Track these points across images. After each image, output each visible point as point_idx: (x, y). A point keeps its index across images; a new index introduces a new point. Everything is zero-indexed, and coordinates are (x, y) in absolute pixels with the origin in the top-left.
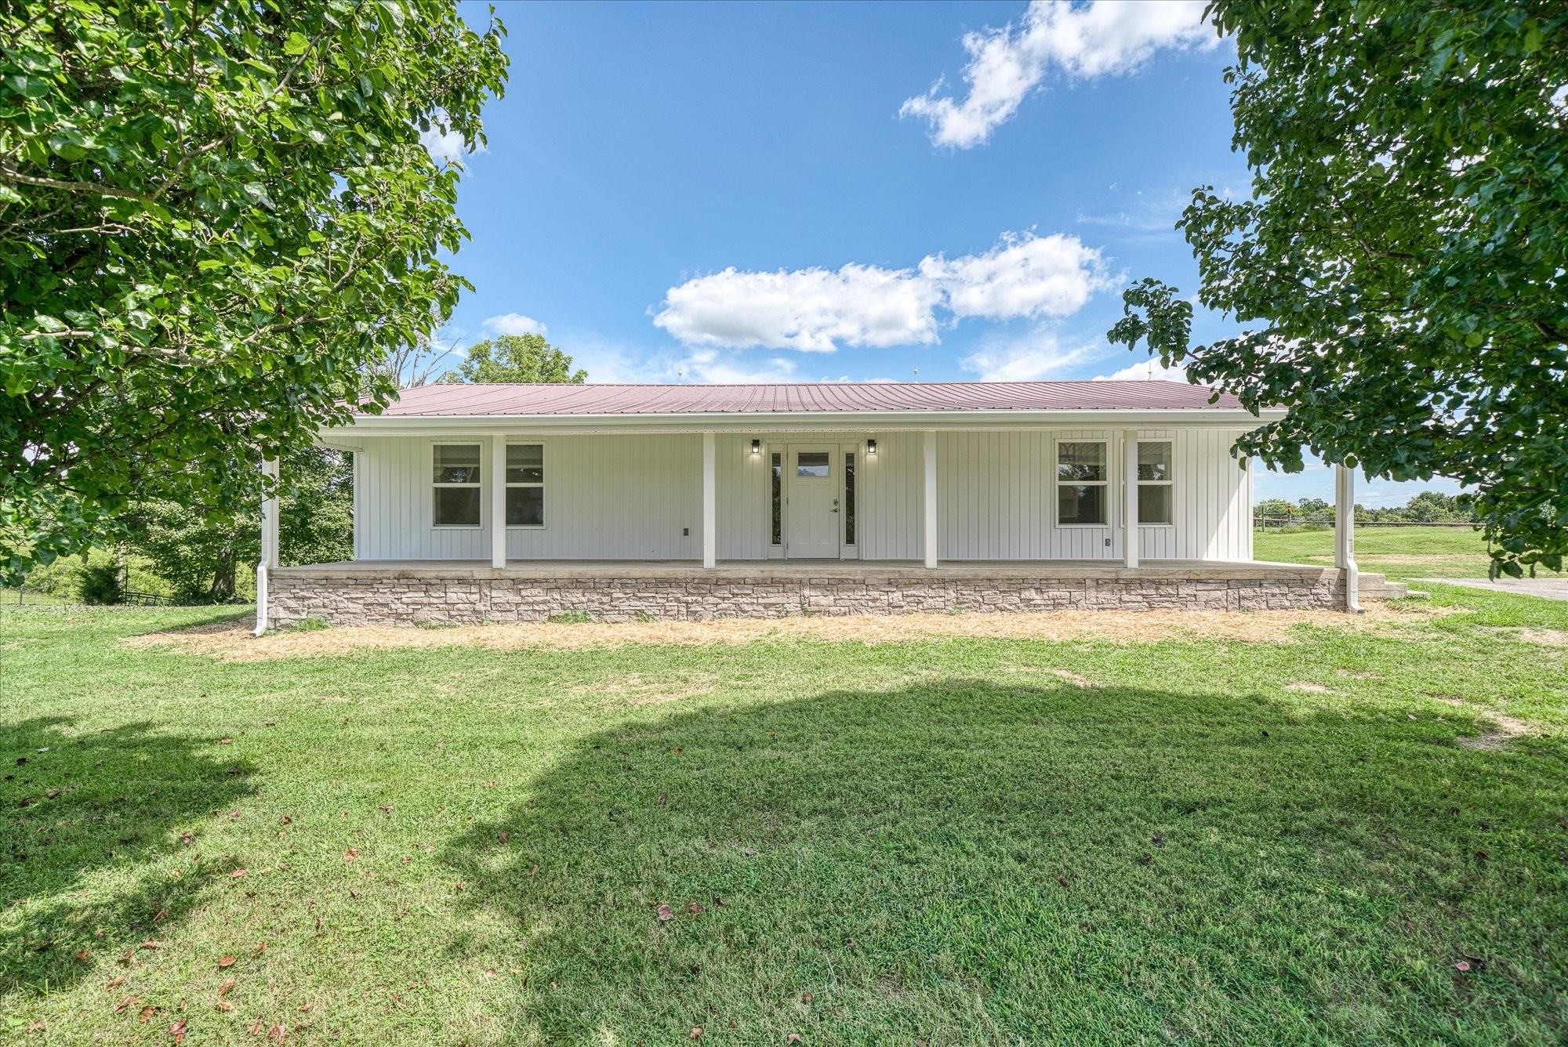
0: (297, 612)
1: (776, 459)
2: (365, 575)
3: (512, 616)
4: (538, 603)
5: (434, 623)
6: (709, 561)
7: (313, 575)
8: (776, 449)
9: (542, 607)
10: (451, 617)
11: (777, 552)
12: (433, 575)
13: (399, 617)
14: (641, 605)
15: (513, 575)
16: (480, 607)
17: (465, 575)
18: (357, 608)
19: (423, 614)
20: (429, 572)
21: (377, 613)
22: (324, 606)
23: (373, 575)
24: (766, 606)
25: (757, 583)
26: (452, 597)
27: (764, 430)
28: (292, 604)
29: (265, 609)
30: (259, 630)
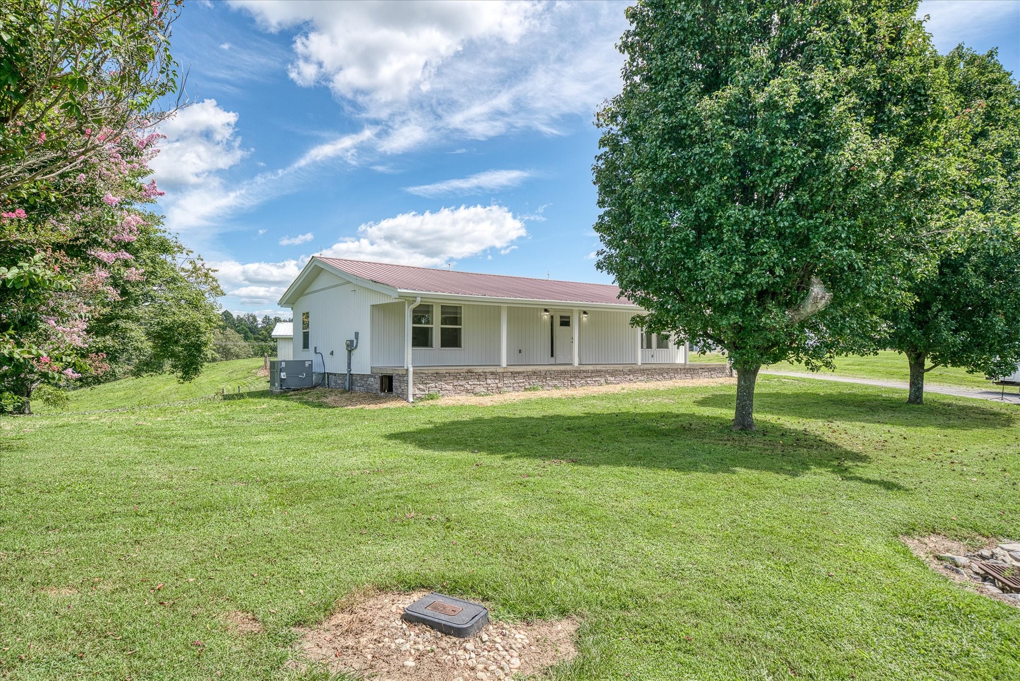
0: (424, 391)
1: (552, 317)
2: (453, 371)
3: (511, 389)
4: (521, 383)
5: (483, 394)
6: (576, 363)
7: (430, 371)
8: (552, 314)
9: (522, 384)
10: (488, 390)
11: (552, 361)
12: (481, 370)
13: (467, 391)
14: (556, 382)
15: (512, 370)
16: (499, 385)
17: (494, 370)
18: (450, 387)
19: (478, 389)
20: (480, 370)
21: (457, 390)
22: (436, 387)
23: (457, 371)
24: (595, 381)
25: (592, 372)
26: (489, 381)
27: (588, 309)
28: (421, 386)
29: (411, 390)
30: (411, 399)
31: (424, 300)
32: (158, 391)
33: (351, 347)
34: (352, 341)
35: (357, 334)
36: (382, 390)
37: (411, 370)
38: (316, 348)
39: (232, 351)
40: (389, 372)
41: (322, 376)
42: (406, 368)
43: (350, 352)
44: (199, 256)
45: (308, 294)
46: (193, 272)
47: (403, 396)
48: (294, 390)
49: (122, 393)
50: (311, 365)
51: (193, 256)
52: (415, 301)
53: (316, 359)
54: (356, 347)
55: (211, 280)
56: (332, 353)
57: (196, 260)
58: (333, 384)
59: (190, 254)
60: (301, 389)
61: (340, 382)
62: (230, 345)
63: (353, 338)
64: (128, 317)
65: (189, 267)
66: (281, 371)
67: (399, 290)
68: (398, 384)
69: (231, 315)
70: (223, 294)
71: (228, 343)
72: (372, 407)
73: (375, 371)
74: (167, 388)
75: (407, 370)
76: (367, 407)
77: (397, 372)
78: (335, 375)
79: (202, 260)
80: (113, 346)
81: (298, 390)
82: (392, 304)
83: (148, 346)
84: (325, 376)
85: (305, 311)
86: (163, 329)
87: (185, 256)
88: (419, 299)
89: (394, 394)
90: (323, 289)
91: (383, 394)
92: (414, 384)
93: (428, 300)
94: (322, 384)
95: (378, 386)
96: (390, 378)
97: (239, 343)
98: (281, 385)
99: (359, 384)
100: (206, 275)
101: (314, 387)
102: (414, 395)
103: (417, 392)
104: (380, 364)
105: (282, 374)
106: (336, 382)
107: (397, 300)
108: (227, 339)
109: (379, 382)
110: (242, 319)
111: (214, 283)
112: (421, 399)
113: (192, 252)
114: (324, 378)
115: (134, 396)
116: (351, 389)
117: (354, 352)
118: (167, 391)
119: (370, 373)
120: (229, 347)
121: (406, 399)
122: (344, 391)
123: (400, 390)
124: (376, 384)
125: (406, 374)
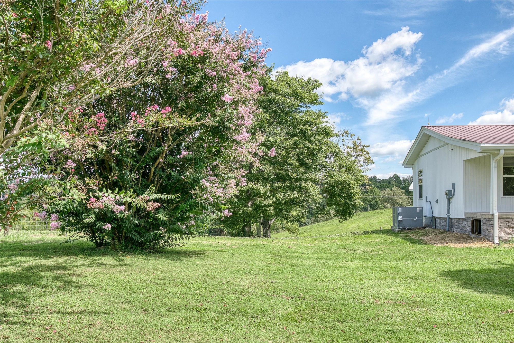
0: (510, 234)
28: (508, 230)
29: (496, 232)
30: (497, 241)
31: (506, 151)
32: (348, 227)
33: (450, 195)
34: (450, 191)
35: (454, 185)
36: (473, 232)
37: (496, 215)
38: (427, 197)
39: (397, 201)
40: (478, 217)
41: (430, 219)
42: (491, 213)
43: (449, 200)
44: (358, 137)
45: (422, 156)
46: (354, 149)
47: (489, 238)
48: (408, 229)
49: (329, 228)
50: (421, 211)
51: (355, 138)
52: (498, 154)
53: (426, 206)
54: (453, 196)
55: (365, 153)
56: (437, 201)
57: (356, 140)
58: (438, 226)
59: (353, 136)
60: (414, 229)
61: (443, 224)
62: (396, 197)
63: (450, 188)
64: (306, 180)
65: (351, 145)
66: (398, 215)
67: (482, 145)
68: (485, 227)
69: (399, 177)
70: (372, 162)
71: (395, 196)
72: (458, 246)
73: (467, 216)
74: (353, 225)
75: (493, 215)
76: (453, 245)
77: (484, 217)
78: (440, 218)
79: (360, 140)
80: (299, 198)
81: (411, 229)
82: (479, 158)
83: (319, 198)
84: (433, 219)
85: (420, 169)
86: (330, 186)
87: (350, 138)
88: (502, 152)
89: (482, 236)
90: (431, 151)
91: (474, 235)
92: (500, 227)
93: (511, 152)
94: (430, 226)
95: (469, 228)
96: (479, 221)
97: (402, 196)
98: (399, 226)
99: (456, 227)
100: (362, 150)
101: (425, 228)
102: (500, 237)
103: (503, 235)
104: (473, 210)
105: (400, 217)
106: (440, 224)
107: (481, 155)
108: (394, 193)
109: (470, 225)
110: (406, 179)
111: (367, 155)
112: (507, 241)
113: (354, 135)
114: (432, 220)
115: (335, 230)
116: (450, 231)
117: (452, 200)
118: (353, 227)
119: (463, 217)
120: (395, 199)
121: (492, 241)
122: (444, 232)
123: (487, 233)
124: (468, 226)
125: (492, 219)
